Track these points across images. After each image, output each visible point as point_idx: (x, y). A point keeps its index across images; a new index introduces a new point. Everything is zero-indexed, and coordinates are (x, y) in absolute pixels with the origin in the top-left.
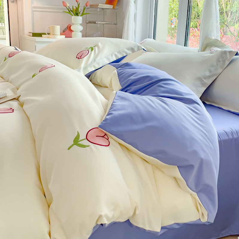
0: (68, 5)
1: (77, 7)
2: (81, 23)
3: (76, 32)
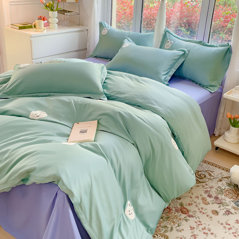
0: (44, 2)
1: (52, 4)
2: (57, 16)
3: (53, 24)
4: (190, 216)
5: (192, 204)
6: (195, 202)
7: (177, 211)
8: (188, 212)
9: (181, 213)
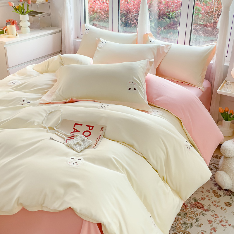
2: (28, 19)
4: (205, 210)
5: (205, 198)
6: (207, 196)
7: (193, 207)
8: (203, 206)
9: (196, 208)
